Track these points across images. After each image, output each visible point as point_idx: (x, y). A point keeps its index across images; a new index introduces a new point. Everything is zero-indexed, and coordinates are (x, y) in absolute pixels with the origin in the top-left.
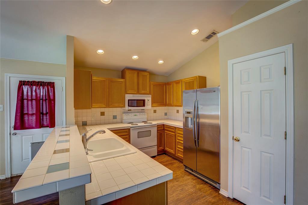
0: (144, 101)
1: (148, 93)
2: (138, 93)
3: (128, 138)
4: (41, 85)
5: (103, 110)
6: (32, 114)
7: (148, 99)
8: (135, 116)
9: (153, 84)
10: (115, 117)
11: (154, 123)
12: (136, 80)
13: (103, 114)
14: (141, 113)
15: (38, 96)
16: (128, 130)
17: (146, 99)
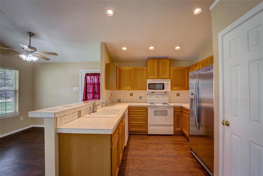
0: (163, 84)
1: (168, 77)
2: (158, 78)
3: (146, 114)
4: (95, 75)
5: (132, 92)
6: (91, 93)
7: (167, 83)
8: (158, 98)
9: (173, 69)
10: (141, 98)
11: (171, 104)
12: (156, 67)
13: (131, 95)
14: (163, 96)
15: (94, 82)
16: (146, 108)
17: (165, 83)
